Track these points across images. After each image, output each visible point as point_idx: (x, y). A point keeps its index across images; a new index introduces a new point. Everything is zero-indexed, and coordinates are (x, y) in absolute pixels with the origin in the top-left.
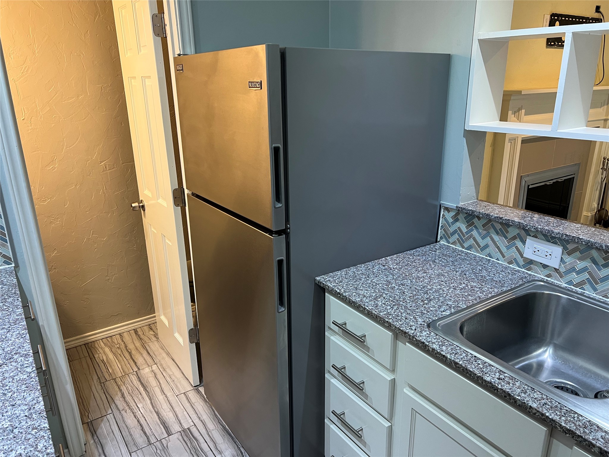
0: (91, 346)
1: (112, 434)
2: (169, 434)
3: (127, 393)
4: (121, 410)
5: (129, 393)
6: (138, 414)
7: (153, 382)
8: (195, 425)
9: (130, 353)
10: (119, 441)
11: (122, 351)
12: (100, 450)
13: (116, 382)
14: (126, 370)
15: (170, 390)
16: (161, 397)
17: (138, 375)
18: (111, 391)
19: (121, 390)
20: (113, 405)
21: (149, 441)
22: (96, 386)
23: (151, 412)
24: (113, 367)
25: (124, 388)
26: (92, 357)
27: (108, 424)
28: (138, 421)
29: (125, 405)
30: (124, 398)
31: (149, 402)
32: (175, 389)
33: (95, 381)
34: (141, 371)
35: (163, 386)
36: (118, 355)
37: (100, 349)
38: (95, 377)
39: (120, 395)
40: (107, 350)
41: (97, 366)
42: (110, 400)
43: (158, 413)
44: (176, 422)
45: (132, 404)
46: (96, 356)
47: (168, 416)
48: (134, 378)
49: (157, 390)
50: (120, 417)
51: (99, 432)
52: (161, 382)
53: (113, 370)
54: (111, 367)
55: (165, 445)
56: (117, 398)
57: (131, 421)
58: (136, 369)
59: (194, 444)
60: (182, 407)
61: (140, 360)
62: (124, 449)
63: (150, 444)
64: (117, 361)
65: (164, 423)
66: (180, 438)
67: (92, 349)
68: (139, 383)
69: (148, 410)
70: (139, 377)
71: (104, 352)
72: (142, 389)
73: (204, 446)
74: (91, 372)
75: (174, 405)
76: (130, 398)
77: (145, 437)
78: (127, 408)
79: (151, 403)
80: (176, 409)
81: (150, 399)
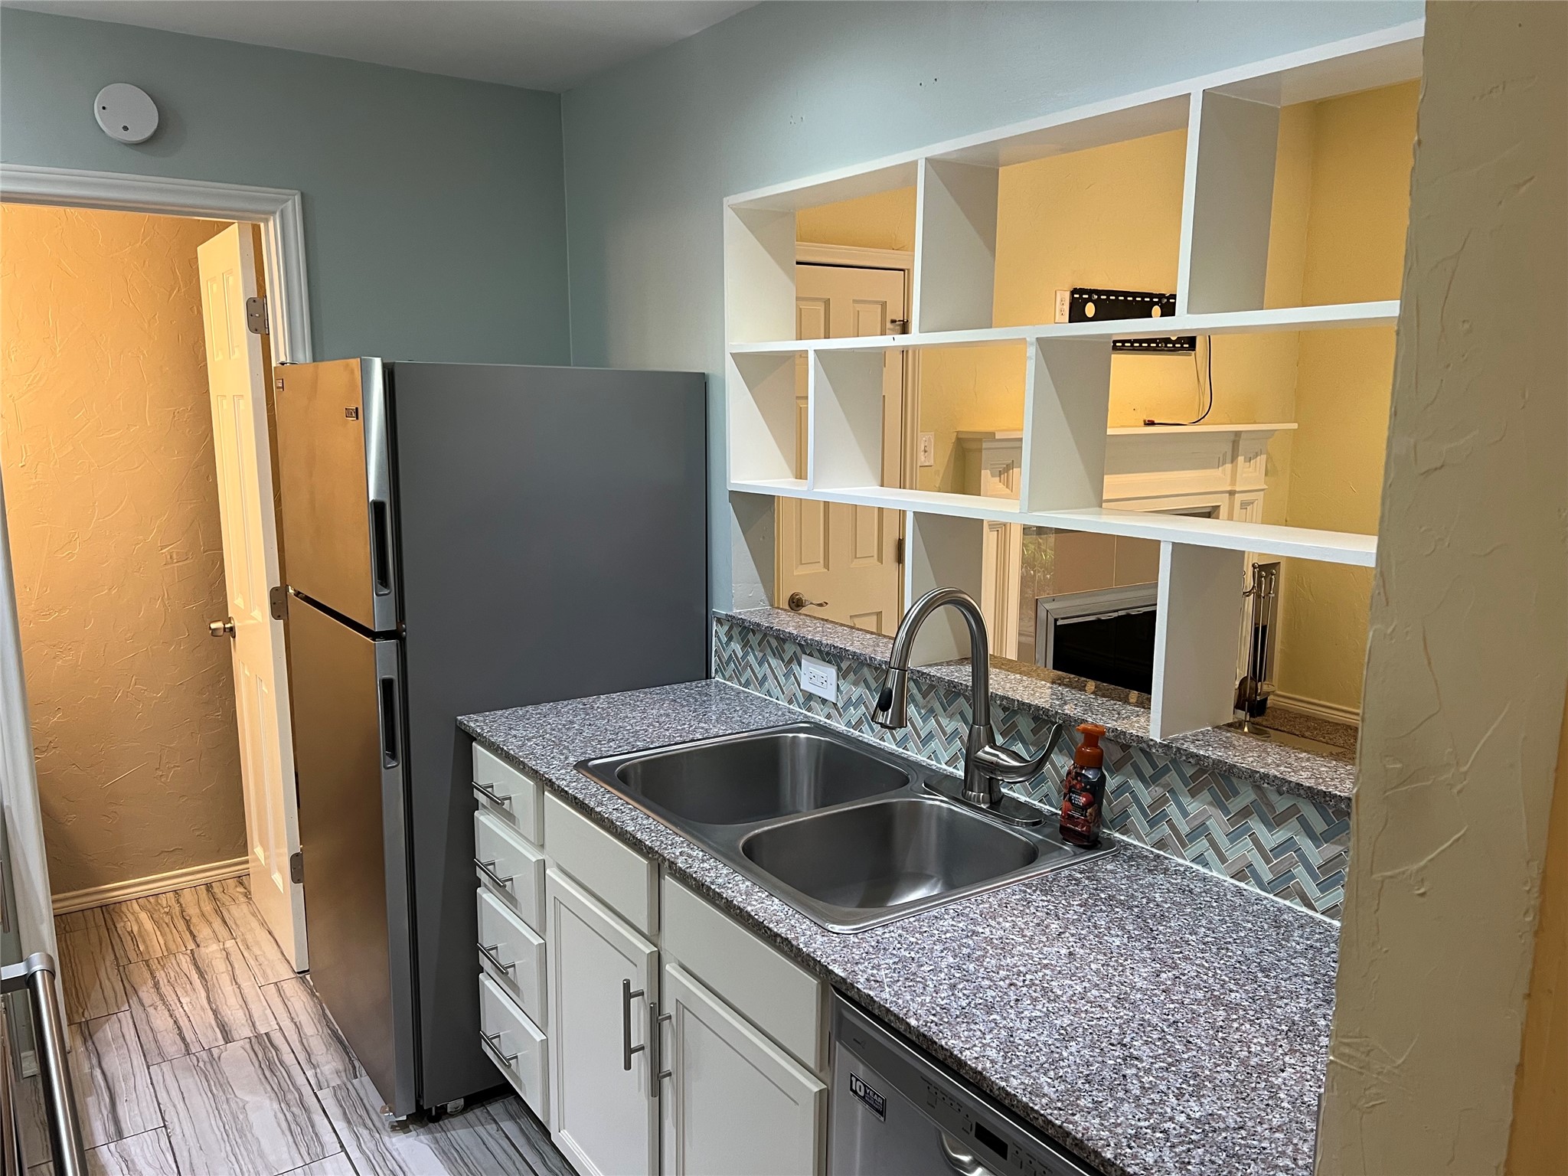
0: (113, 909)
1: (122, 1039)
2: (228, 1039)
3: (166, 981)
4: (146, 1005)
5: (169, 982)
6: (179, 1013)
7: (220, 965)
8: (281, 1029)
9: (187, 922)
10: (131, 1048)
11: (172, 918)
12: (95, 1061)
13: (148, 966)
14: (172, 947)
15: (250, 977)
16: (228, 988)
17: (193, 955)
18: (136, 979)
19: (154, 977)
20: (135, 998)
21: (187, 1050)
22: (109, 969)
23: (203, 1009)
24: (148, 942)
25: (161, 975)
26: (110, 926)
27: (117, 1025)
28: (175, 1021)
29: (156, 999)
30: (158, 989)
31: (203, 994)
32: (259, 975)
33: (108, 964)
34: (202, 949)
35: (237, 972)
36: (164, 925)
37: (129, 915)
38: (110, 957)
39: (150, 983)
40: (143, 916)
41: (118, 940)
42: (130, 990)
43: (215, 1012)
44: (246, 1024)
45: (171, 998)
46: (119, 926)
47: (234, 1015)
48: (185, 961)
49: (225, 979)
50: (143, 1016)
51: (96, 1037)
52: (236, 966)
53: (147, 947)
54: (144, 942)
55: (216, 1056)
56: (145, 989)
57: (161, 1021)
58: (191, 946)
59: (271, 1055)
60: (265, 1003)
61: (203, 932)
62: (138, 1061)
63: (188, 1052)
64: (158, 933)
65: (223, 1026)
66: (248, 1046)
67: (113, 913)
68: (192, 967)
69: (199, 1006)
70: (194, 958)
71: (137, 920)
72: (195, 977)
73: (289, 1059)
74: (104, 949)
75: (249, 1000)
76: (170, 988)
77: (183, 1045)
78: (159, 1003)
79: (208, 998)
80: (253, 1006)
81: (207, 991)
